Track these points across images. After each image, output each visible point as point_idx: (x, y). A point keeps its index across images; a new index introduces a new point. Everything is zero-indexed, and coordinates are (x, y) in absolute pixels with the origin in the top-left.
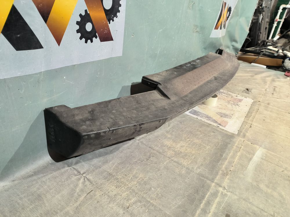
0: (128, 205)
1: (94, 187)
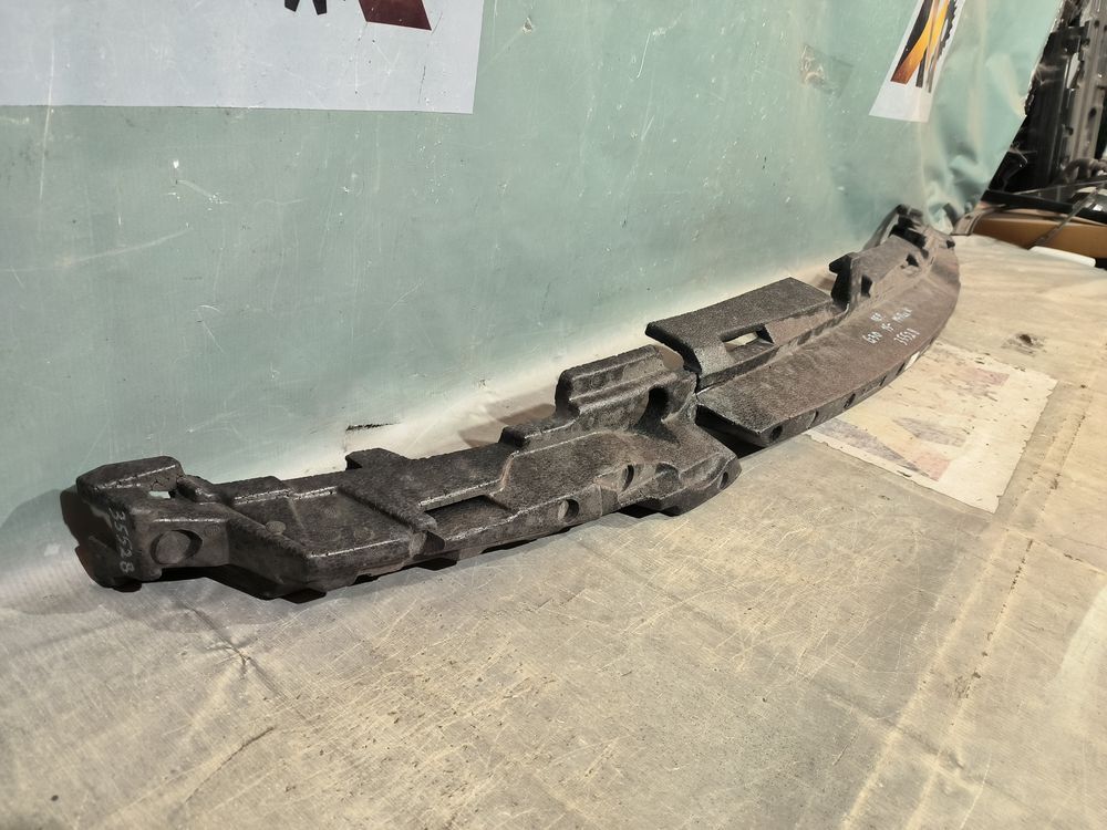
0: (446, 814)
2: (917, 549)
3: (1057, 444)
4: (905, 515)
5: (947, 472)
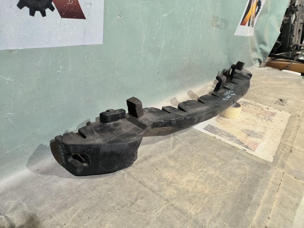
2: (247, 177)
3: (291, 136)
4: (244, 165)
5: (257, 148)
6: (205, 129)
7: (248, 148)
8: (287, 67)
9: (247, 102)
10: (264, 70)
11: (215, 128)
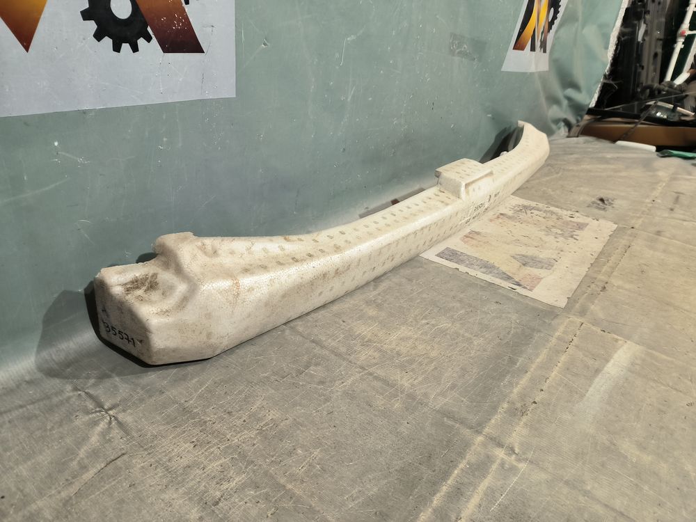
0: (218, 494)
1: (133, 445)
2: (512, 332)
3: (610, 264)
4: (509, 313)
5: (538, 286)
6: (439, 255)
7: (519, 285)
8: (626, 134)
9: (530, 206)
10: (577, 143)
11: (459, 253)
